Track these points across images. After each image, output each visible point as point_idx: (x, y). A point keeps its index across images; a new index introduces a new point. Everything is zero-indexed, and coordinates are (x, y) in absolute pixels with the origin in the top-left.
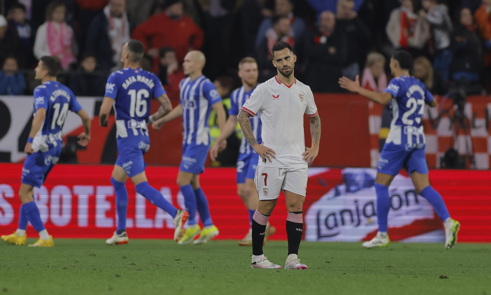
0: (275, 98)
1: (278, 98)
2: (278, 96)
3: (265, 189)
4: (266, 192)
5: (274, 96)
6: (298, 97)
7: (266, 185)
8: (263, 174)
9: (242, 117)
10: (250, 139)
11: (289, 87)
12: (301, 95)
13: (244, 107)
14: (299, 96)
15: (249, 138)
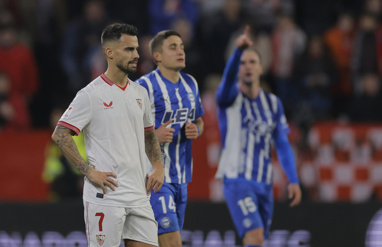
0: (107, 107)
1: (112, 106)
2: (111, 104)
3: (101, 236)
4: (101, 240)
5: (105, 104)
6: (136, 104)
7: (101, 229)
8: (97, 214)
9: (63, 137)
10: (81, 165)
11: (124, 89)
12: (139, 100)
13: (62, 122)
14: (136, 101)
15: (79, 164)
